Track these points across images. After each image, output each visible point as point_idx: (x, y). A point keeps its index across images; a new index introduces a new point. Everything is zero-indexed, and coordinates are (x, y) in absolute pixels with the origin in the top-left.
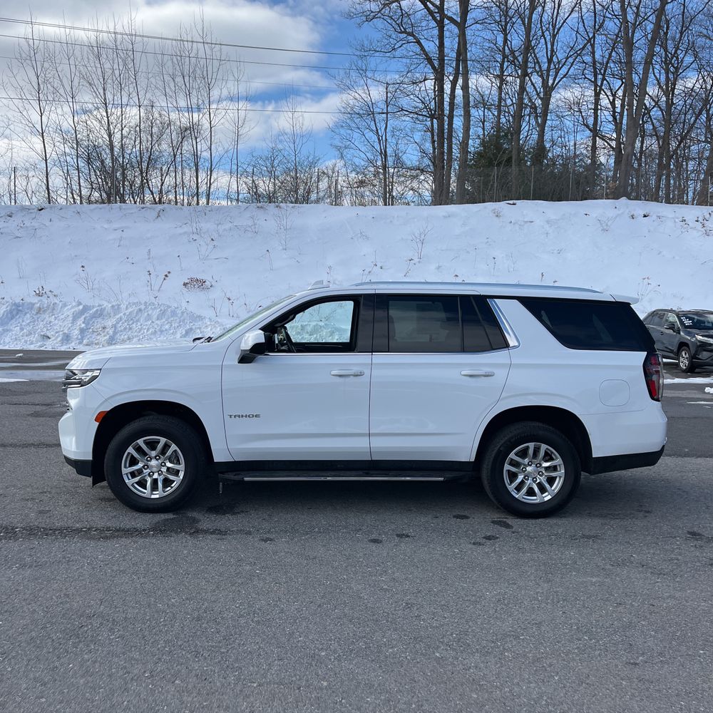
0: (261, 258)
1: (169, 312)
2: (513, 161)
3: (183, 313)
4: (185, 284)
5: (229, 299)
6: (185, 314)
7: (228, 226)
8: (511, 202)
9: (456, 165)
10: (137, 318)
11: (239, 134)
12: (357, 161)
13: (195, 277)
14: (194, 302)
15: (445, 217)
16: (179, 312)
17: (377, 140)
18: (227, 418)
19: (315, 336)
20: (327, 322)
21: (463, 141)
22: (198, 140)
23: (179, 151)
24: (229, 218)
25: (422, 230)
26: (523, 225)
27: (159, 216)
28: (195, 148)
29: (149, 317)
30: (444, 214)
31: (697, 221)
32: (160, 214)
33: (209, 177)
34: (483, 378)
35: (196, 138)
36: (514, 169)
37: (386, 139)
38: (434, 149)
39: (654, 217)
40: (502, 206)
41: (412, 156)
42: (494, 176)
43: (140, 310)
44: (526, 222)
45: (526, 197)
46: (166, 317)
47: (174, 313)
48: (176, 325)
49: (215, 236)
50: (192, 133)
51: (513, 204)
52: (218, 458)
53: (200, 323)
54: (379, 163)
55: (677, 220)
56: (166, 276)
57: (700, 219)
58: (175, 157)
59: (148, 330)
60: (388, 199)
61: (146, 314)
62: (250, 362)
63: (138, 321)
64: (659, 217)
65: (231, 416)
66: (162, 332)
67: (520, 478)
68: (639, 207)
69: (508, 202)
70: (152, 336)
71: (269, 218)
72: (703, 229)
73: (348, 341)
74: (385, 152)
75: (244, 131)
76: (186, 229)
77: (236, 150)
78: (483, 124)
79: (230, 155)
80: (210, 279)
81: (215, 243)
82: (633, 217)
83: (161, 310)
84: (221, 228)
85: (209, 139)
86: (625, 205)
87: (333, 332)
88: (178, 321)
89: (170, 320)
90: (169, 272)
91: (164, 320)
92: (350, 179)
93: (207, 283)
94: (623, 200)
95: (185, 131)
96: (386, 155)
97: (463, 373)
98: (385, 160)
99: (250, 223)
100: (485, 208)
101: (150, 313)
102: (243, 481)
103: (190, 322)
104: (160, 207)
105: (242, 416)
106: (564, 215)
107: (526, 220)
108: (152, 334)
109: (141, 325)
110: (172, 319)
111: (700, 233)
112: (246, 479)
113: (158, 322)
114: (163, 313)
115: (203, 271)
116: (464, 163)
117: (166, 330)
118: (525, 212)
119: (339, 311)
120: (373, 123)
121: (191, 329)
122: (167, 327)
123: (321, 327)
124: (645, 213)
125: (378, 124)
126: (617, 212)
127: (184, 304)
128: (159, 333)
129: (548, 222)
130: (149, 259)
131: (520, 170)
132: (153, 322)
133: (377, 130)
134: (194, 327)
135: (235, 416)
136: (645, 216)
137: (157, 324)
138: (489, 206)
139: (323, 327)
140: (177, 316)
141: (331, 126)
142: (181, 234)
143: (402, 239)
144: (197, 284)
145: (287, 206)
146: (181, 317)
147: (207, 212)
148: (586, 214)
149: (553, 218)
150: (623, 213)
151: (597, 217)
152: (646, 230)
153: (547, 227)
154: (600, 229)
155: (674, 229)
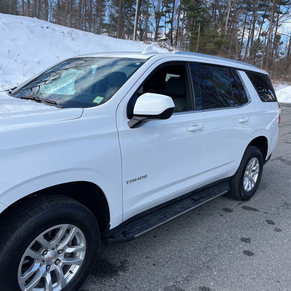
34: (245, 123)
39: (51, 29)
55: (61, 32)
57: (69, 33)
64: (53, 29)
72: (71, 37)
82: (42, 27)
86: (37, 21)
94: (35, 18)
97: (240, 120)
106: (11, 21)
111: (70, 39)
124: (47, 26)
126: (35, 24)
129: (4, 23)
136: (47, 28)
148: (21, 23)
149: (6, 22)
150: (38, 25)
151: (27, 25)
152: (49, 35)
153: (4, 26)
154: (29, 31)
155: (60, 36)
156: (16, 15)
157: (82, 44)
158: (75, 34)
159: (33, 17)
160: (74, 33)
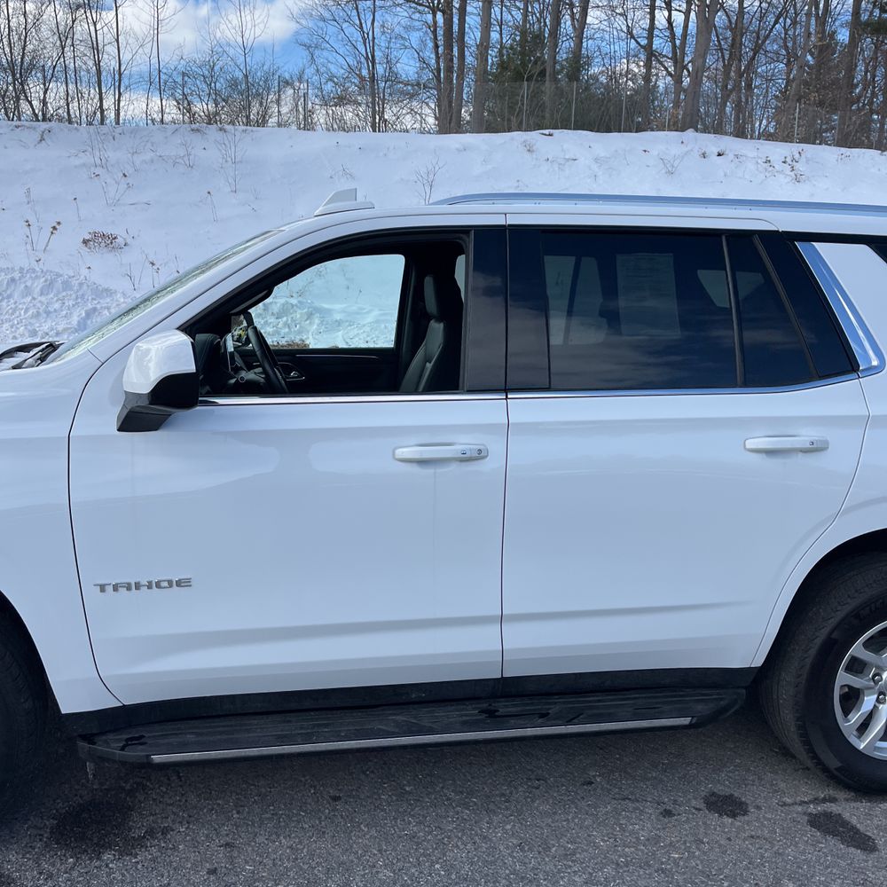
0: (201, 204)
1: (59, 284)
2: (547, 74)
3: (81, 285)
4: (85, 242)
5: (153, 264)
6: (85, 287)
7: (148, 156)
8: (547, 132)
9: (470, 79)
10: (9, 292)
11: (161, 17)
12: (333, 69)
13: (99, 229)
14: (100, 267)
15: (458, 150)
16: (75, 282)
17: (360, 39)
18: (91, 593)
19: (285, 319)
20: (300, 299)
21: (481, 43)
22: (98, 27)
23: (69, 41)
24: (149, 145)
25: (430, 167)
26: (564, 165)
27: (42, 139)
28: (94, 39)
29: (28, 291)
30: (457, 146)
31: (784, 162)
32: (45, 137)
33: (117, 84)
34: (800, 455)
35: (95, 24)
36: (548, 87)
37: (374, 38)
38: (438, 57)
39: (731, 156)
40: (534, 136)
41: (408, 67)
42: (523, 97)
43: (13, 280)
44: (568, 160)
45: (565, 124)
46: (55, 290)
47: (67, 285)
48: (71, 303)
49: (129, 170)
50: (89, 14)
51: (550, 135)
52: (69, 702)
53: (108, 300)
54: (365, 73)
55: (759, 161)
56: (54, 228)
57: (789, 160)
58: (63, 49)
59: (26, 311)
60: (378, 124)
61: (23, 286)
62: (156, 430)
63: (9, 297)
64: (737, 156)
65: (103, 588)
66: (48, 313)
67: (869, 701)
68: (711, 142)
69: (541, 131)
70: (33, 321)
71: (209, 148)
72: (792, 174)
73: (391, 345)
74: (373, 56)
75: (168, 15)
76: (85, 158)
77: (155, 44)
78: (501, 28)
79: (147, 50)
80: (124, 234)
81: (129, 180)
82: (704, 155)
83: (46, 281)
84: (138, 159)
85: (115, 26)
86: (693, 139)
87: (312, 314)
88: (74, 296)
89: (60, 296)
90: (59, 223)
91: (51, 296)
92: (324, 92)
93: (119, 240)
94: (690, 133)
95: (77, 9)
96: (373, 62)
97: (751, 444)
98: (373, 68)
99: (182, 152)
100: (512, 139)
101: (29, 284)
102: (150, 765)
103: (93, 299)
104: (44, 125)
105: (138, 586)
106: (616, 151)
107: (567, 157)
108: (32, 317)
109: (15, 303)
110: (64, 294)
111: (788, 179)
112: (157, 758)
113: (43, 299)
114: (49, 286)
115: (113, 222)
116: (482, 75)
117: (55, 310)
118: (565, 146)
119: (318, 282)
120: (355, 13)
121: (95, 309)
122: (57, 306)
123: (293, 306)
124: (719, 150)
125: (362, 16)
126: (684, 149)
127: (84, 272)
128: (45, 315)
129: (596, 160)
130: (28, 203)
131: (557, 88)
132: (34, 299)
133: (361, 24)
134: (98, 306)
135: (116, 588)
136: (719, 155)
137: (40, 302)
138: (517, 136)
139: (296, 305)
140: (71, 289)
141: (295, 14)
142: (76, 167)
143: (402, 179)
144: (102, 241)
145: (235, 130)
146: (78, 291)
147: (117, 136)
148: (645, 151)
149: (603, 155)
150: (692, 150)
151: (658, 154)
152: (722, 174)
153: (595, 167)
154: (664, 171)
155: (756, 172)
156: (636, 132)
157: (827, 189)
158: (808, 161)
159: (683, 131)
160: (805, 160)
